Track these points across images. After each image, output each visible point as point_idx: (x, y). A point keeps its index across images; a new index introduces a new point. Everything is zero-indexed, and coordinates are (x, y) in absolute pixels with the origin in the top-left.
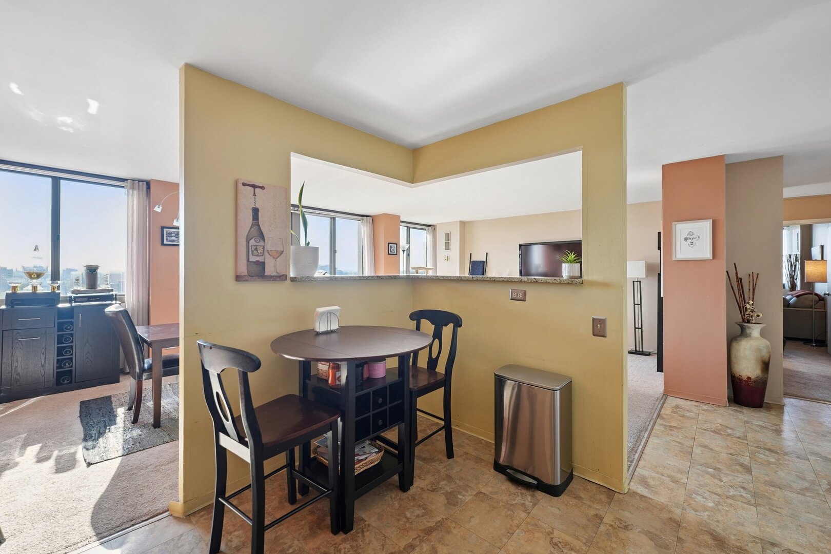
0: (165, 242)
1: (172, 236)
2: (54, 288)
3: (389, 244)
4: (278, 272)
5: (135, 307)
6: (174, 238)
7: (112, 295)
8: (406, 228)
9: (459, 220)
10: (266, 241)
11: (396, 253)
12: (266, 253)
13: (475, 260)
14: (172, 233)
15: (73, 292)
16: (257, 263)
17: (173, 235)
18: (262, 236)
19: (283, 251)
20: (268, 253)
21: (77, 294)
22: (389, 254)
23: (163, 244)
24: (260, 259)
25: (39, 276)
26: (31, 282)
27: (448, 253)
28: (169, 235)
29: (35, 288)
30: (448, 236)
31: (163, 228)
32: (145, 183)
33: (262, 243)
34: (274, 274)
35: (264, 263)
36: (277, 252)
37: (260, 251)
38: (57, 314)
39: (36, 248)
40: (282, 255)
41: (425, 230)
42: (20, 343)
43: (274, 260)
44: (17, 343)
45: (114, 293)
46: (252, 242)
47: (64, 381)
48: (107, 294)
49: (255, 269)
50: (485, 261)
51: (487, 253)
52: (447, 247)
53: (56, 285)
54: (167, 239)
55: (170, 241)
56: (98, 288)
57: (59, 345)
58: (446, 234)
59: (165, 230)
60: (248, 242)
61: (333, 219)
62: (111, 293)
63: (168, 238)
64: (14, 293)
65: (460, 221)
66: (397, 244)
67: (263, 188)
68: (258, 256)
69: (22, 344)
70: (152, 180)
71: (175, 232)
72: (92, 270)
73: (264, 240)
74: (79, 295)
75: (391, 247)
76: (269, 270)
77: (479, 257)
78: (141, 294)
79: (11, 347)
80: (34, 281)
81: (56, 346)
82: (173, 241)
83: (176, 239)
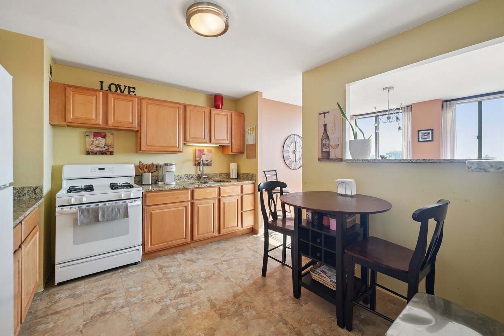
0: (421, 140)
4: (336, 156)
6: (426, 137)
10: (330, 140)
12: (330, 147)
14: (424, 134)
16: (326, 152)
17: (425, 135)
18: (328, 138)
19: (339, 145)
20: (331, 146)
23: (419, 141)
24: (327, 150)
28: (423, 135)
31: (419, 131)
33: (328, 142)
34: (334, 158)
35: (329, 152)
36: (335, 145)
37: (327, 145)
40: (338, 147)
43: (334, 150)
46: (324, 142)
49: (325, 155)
54: (421, 138)
55: (424, 139)
60: (322, 142)
63: (422, 137)
67: (328, 112)
68: (326, 148)
71: (427, 132)
73: (329, 140)
76: (332, 156)
82: (426, 138)
83: (428, 137)
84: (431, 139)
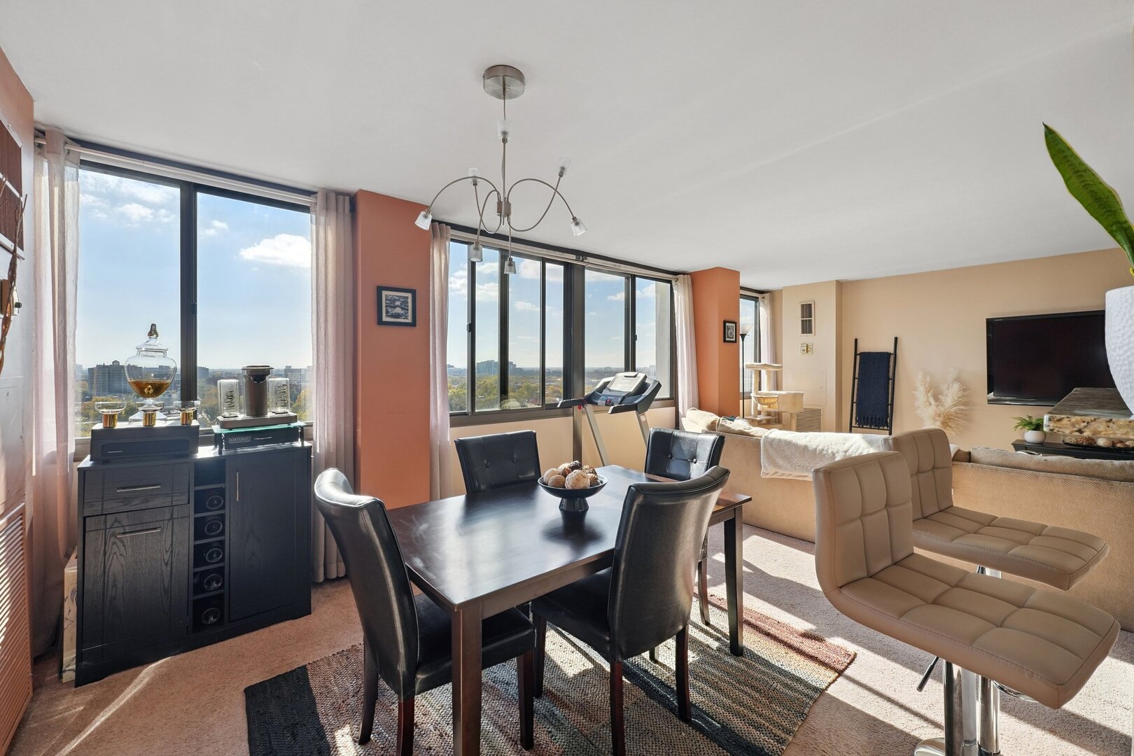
0: (385, 319)
1: (395, 307)
2: (187, 416)
3: (724, 322)
5: (331, 451)
6: (398, 310)
7: (296, 428)
9: (833, 280)
11: (734, 340)
13: (866, 351)
14: (395, 300)
15: (223, 425)
17: (398, 303)
21: (231, 429)
22: (724, 341)
23: (380, 322)
25: (158, 389)
26: (142, 405)
27: (807, 338)
28: (392, 303)
29: (149, 417)
30: (807, 310)
31: (380, 289)
32: (347, 199)
38: (192, 475)
39: (153, 332)
41: (758, 299)
42: (121, 545)
44: (114, 543)
45: (299, 423)
47: (207, 619)
48: (285, 426)
50: (892, 351)
51: (896, 339)
52: (807, 328)
53: (190, 411)
54: (387, 312)
55: (392, 316)
56: (269, 415)
57: (199, 542)
58: (803, 306)
59: (384, 293)
61: (632, 278)
62: (293, 425)
63: (390, 310)
64: (109, 431)
65: (837, 281)
66: (735, 323)
69: (124, 546)
70: (361, 191)
71: (400, 297)
72: (257, 376)
74: (233, 431)
75: (728, 329)
77: (877, 343)
78: (342, 423)
79: (102, 552)
80: (150, 401)
81: (192, 543)
82: (398, 316)
83: (403, 312)
84: (409, 320)
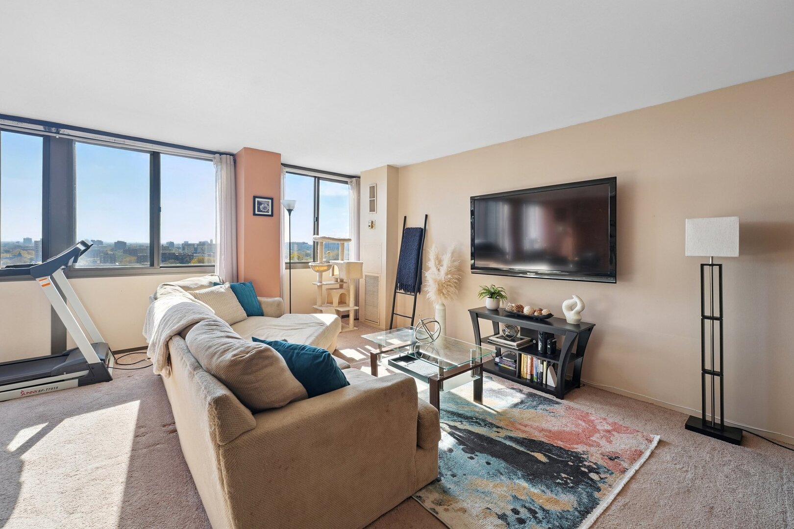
3: (255, 197)
8: (313, 178)
9: (386, 164)
11: (270, 213)
13: (410, 227)
22: (254, 214)
27: (373, 216)
30: (373, 190)
41: (346, 183)
50: (424, 227)
51: (426, 216)
52: (372, 209)
58: (371, 187)
65: (388, 165)
66: (272, 199)
75: (260, 203)
77: (416, 222)
